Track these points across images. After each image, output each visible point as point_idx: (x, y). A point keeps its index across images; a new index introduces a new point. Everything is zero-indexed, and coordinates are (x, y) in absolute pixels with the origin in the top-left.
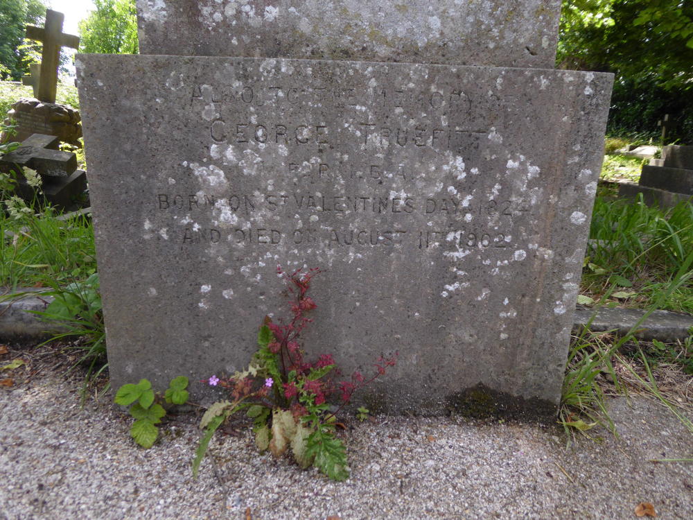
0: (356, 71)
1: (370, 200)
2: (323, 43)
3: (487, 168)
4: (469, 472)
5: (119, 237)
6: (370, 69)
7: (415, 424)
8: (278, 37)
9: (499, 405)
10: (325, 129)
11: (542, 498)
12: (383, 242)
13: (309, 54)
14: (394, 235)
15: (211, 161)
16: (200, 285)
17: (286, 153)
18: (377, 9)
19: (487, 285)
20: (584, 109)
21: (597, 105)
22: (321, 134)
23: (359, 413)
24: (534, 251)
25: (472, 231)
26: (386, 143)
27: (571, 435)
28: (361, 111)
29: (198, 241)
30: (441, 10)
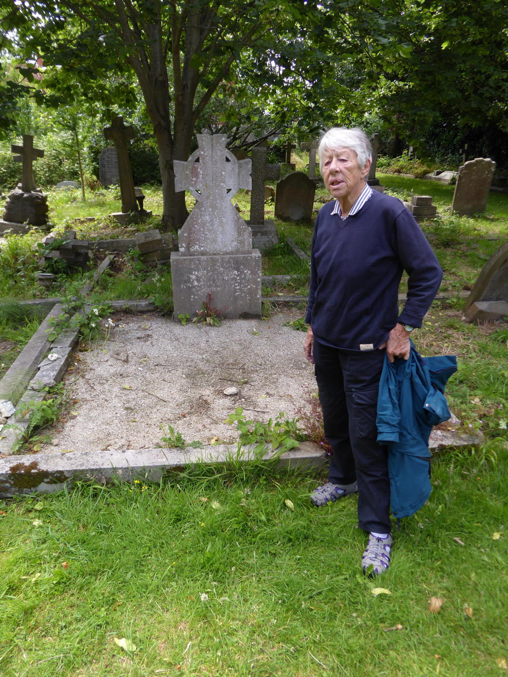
1: (221, 279)
6: (219, 257)
7: (233, 320)
8: (203, 252)
9: (249, 316)
10: (212, 268)
13: (209, 255)
14: (226, 285)
15: (193, 274)
16: (191, 296)
17: (206, 272)
18: (220, 247)
19: (244, 293)
23: (222, 318)
24: (252, 286)
25: (240, 283)
26: (223, 269)
28: (218, 265)
29: (191, 288)
30: (231, 246)
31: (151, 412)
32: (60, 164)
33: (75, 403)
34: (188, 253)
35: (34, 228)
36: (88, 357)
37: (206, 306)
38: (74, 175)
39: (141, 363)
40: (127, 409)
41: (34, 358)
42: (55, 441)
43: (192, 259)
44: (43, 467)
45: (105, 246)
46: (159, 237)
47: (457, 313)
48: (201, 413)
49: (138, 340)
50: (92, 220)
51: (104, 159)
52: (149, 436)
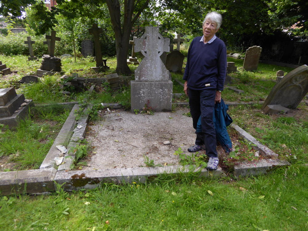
0: (153, 83)
1: (154, 93)
2: (150, 81)
3: (163, 90)
7: (159, 112)
8: (146, 81)
9: (166, 110)
12: (155, 96)
15: (141, 91)
17: (147, 90)
18: (154, 78)
22: (150, 88)
24: (168, 97)
25: (163, 95)
26: (155, 89)
28: (153, 86)
29: (140, 97)
30: (159, 78)
31: (131, 152)
32: (63, 46)
33: (94, 148)
34: (140, 80)
35: (57, 72)
36: (94, 128)
37: (147, 105)
38: (70, 51)
39: (120, 131)
40: (119, 150)
41: (71, 127)
42: (89, 165)
43: (141, 83)
44: (88, 176)
45: (91, 81)
46: (117, 76)
47: (259, 110)
48: (155, 152)
49: (116, 121)
50: (82, 70)
51: (84, 44)
52: (133, 163)
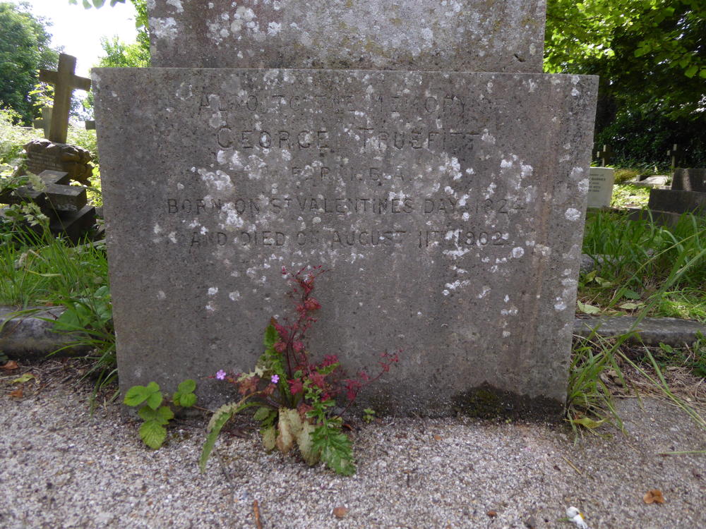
0: (354, 79)
1: (370, 202)
2: (323, 55)
3: (482, 168)
4: (476, 467)
5: (130, 241)
6: (367, 77)
7: (422, 424)
8: (281, 50)
9: (505, 405)
10: (326, 134)
11: (549, 489)
12: (384, 242)
13: (310, 65)
14: (394, 235)
15: (217, 166)
16: (207, 287)
17: (289, 158)
18: (373, 23)
19: (487, 283)
20: (572, 110)
21: (585, 106)
22: (322, 139)
23: (366, 414)
24: (532, 248)
25: (470, 228)
26: (384, 146)
27: (579, 433)
28: (359, 116)
29: (206, 244)
30: (432, 23)
37: (285, 345)
